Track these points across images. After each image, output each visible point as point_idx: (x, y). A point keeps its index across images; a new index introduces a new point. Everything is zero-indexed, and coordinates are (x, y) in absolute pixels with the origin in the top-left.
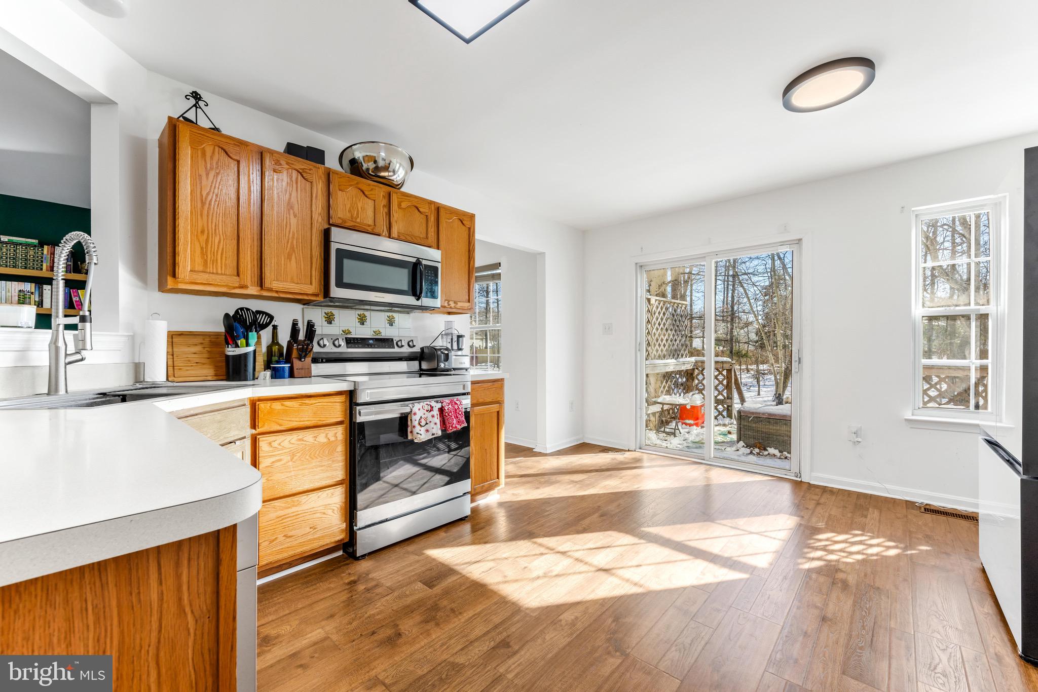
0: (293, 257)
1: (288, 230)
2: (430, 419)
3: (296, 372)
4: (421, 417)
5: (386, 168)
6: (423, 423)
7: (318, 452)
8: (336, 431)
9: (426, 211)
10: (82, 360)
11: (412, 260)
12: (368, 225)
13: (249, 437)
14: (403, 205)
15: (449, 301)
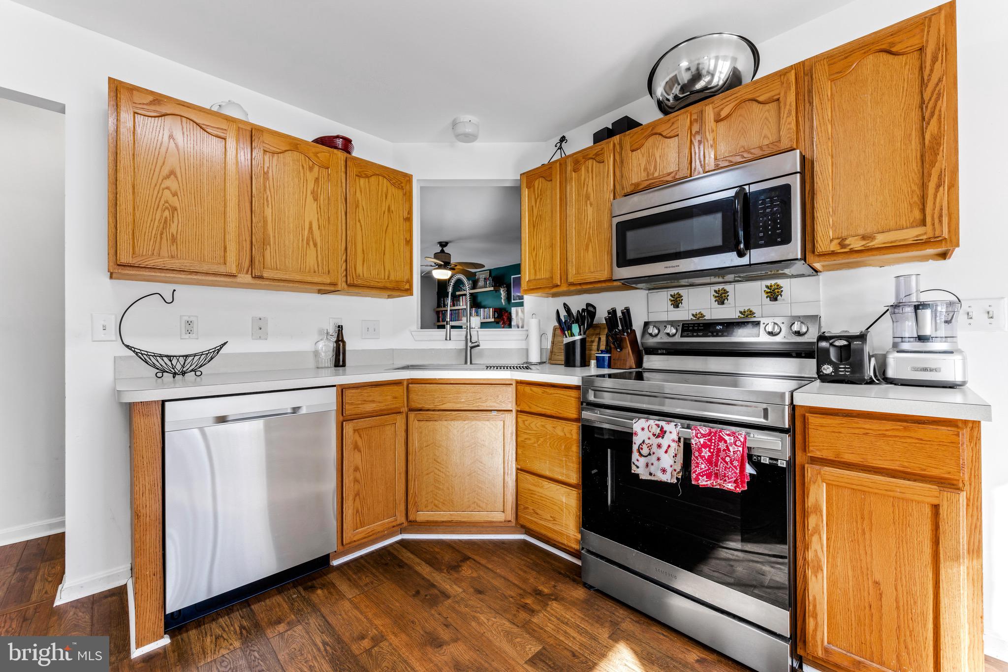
0: (590, 247)
1: (586, 221)
2: (654, 449)
3: (612, 364)
4: (644, 442)
5: (697, 77)
6: (645, 451)
7: (556, 444)
8: (571, 428)
9: (777, 92)
10: (478, 346)
11: (731, 193)
12: (669, 174)
13: (514, 411)
14: (723, 114)
15: (844, 239)
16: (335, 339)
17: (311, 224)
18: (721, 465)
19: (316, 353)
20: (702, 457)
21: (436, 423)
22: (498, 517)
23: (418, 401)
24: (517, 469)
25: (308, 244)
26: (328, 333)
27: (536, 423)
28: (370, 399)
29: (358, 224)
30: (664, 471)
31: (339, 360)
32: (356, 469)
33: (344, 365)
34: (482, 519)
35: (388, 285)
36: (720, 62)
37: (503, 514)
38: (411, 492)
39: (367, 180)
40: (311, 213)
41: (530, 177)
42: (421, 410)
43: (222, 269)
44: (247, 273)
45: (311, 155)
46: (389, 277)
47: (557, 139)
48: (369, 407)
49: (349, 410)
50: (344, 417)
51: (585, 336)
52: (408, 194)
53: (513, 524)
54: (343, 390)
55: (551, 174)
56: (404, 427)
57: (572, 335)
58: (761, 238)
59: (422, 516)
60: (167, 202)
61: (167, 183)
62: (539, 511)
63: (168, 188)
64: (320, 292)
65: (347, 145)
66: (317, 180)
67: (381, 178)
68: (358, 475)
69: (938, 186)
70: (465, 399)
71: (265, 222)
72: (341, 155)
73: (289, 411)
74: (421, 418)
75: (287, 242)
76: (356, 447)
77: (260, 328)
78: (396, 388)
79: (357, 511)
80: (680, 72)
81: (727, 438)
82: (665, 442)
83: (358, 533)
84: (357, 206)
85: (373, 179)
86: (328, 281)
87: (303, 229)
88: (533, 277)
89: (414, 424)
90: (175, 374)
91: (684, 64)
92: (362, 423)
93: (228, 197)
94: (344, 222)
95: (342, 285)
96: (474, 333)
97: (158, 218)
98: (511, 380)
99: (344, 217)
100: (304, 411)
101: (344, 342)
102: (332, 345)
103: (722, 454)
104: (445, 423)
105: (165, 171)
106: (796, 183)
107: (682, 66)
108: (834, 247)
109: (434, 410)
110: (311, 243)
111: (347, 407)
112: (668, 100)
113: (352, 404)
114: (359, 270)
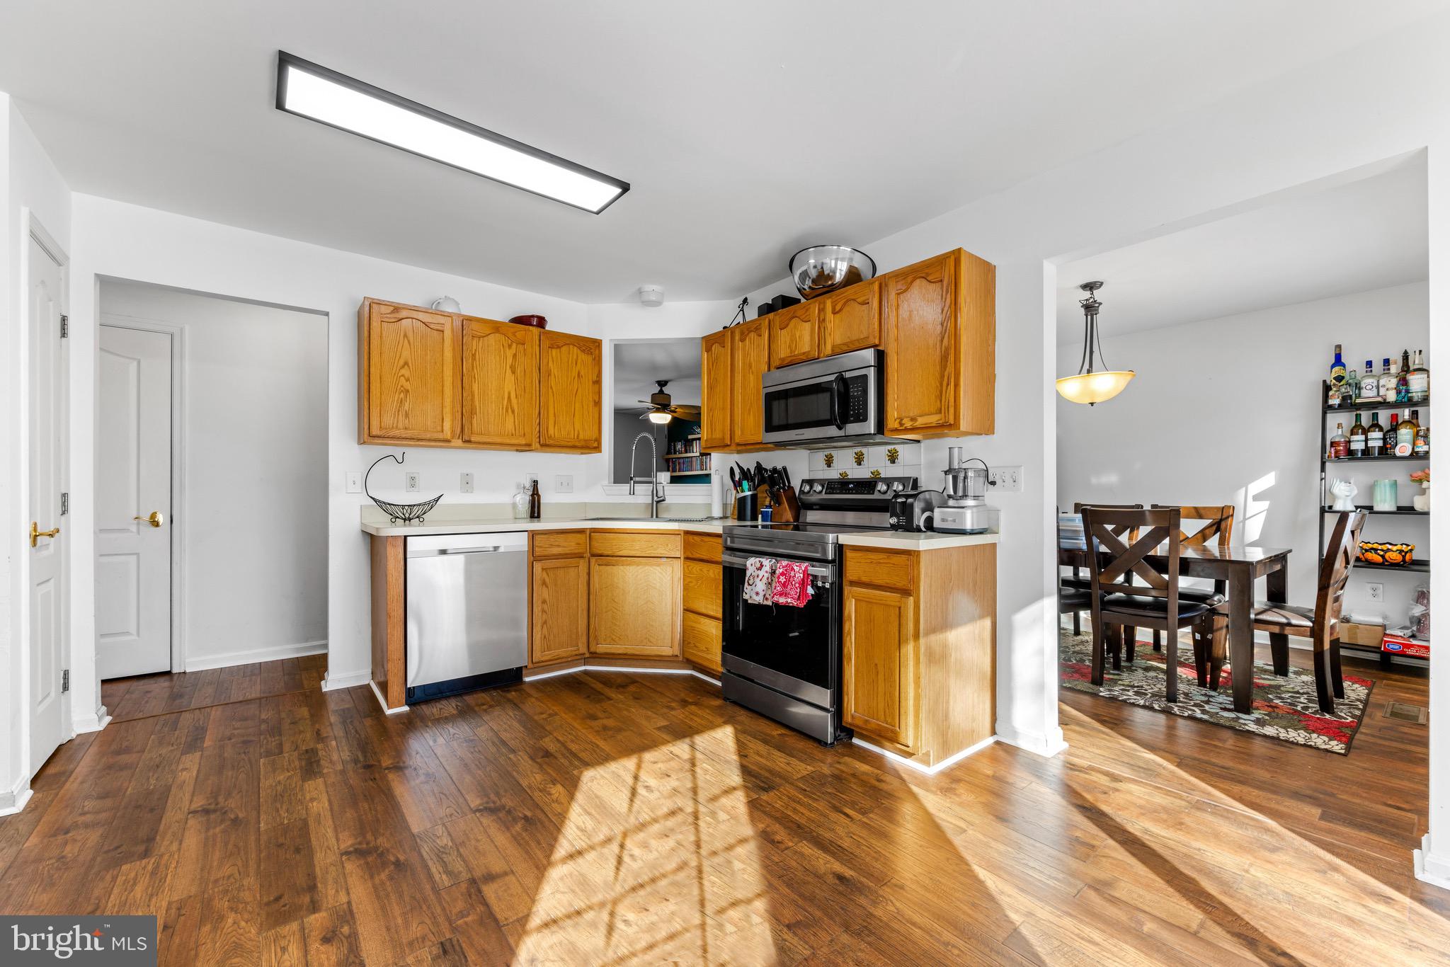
1: (749, 387)
2: (756, 579)
3: (773, 517)
4: (751, 574)
6: (751, 582)
7: (708, 585)
8: (720, 571)
9: (867, 297)
10: (663, 500)
11: (832, 378)
12: (804, 353)
13: (682, 558)
14: (838, 308)
15: (902, 420)
16: (531, 493)
17: (509, 393)
18: (789, 587)
19: (514, 505)
20: (779, 582)
21: (614, 567)
22: (667, 651)
23: (600, 547)
24: (684, 610)
25: (507, 411)
26: (524, 488)
27: (697, 567)
28: (557, 543)
29: (550, 390)
30: (757, 594)
31: (535, 511)
32: (544, 602)
33: (539, 517)
34: (653, 653)
35: (577, 444)
36: (839, 263)
37: (671, 650)
38: (592, 627)
39: (558, 350)
40: (509, 385)
41: (710, 341)
42: (601, 556)
43: (440, 436)
44: (459, 438)
45: (510, 335)
46: (578, 436)
47: (740, 300)
48: (555, 551)
49: (538, 551)
50: (534, 556)
51: (755, 492)
52: (597, 358)
53: (681, 659)
54: (533, 535)
55: (724, 340)
56: (586, 570)
57: (743, 491)
58: (852, 416)
59: (602, 648)
60: (402, 386)
61: (403, 372)
62: (698, 644)
63: (403, 376)
64: (517, 450)
65: (541, 322)
66: (515, 356)
67: (571, 346)
68: (545, 607)
69: (948, 385)
70: (638, 546)
71: (473, 396)
72: (535, 330)
73: (491, 549)
74: (600, 563)
75: (490, 411)
76: (544, 583)
77: (467, 483)
78: (579, 536)
79: (545, 637)
80: (809, 267)
81: (795, 568)
82: (761, 573)
83: (545, 655)
84: (549, 375)
85: (564, 349)
86: (524, 442)
87: (503, 399)
88: (709, 436)
89: (595, 568)
90: (405, 520)
91: (812, 261)
92: (549, 564)
93: (445, 378)
94: (538, 389)
95: (536, 445)
96: (660, 488)
97: (396, 399)
98: (679, 530)
99: (538, 386)
100: (501, 550)
101: (539, 496)
102: (528, 498)
103: (791, 579)
104: (622, 567)
105: (402, 362)
106: (872, 373)
107: (810, 262)
108: (896, 425)
109: (612, 556)
110: (510, 410)
111: (537, 549)
112: (805, 289)
113: (541, 547)
114: (551, 431)
